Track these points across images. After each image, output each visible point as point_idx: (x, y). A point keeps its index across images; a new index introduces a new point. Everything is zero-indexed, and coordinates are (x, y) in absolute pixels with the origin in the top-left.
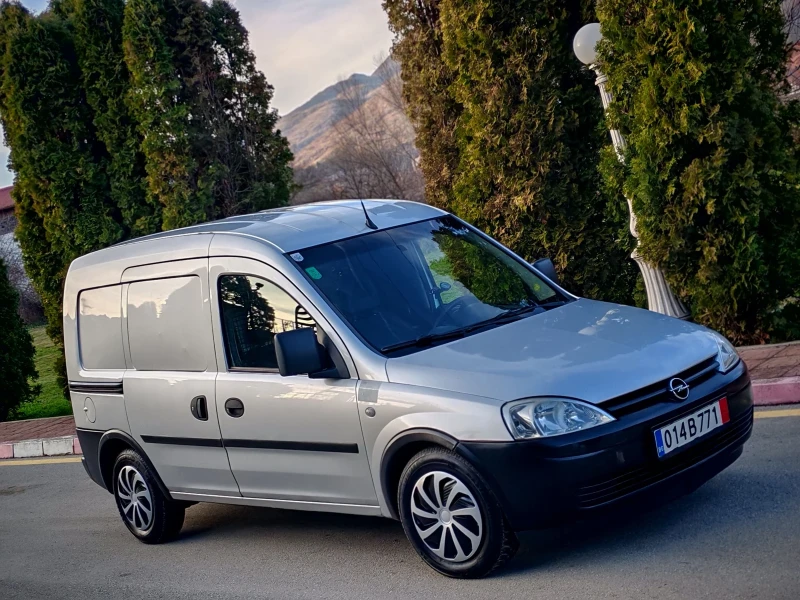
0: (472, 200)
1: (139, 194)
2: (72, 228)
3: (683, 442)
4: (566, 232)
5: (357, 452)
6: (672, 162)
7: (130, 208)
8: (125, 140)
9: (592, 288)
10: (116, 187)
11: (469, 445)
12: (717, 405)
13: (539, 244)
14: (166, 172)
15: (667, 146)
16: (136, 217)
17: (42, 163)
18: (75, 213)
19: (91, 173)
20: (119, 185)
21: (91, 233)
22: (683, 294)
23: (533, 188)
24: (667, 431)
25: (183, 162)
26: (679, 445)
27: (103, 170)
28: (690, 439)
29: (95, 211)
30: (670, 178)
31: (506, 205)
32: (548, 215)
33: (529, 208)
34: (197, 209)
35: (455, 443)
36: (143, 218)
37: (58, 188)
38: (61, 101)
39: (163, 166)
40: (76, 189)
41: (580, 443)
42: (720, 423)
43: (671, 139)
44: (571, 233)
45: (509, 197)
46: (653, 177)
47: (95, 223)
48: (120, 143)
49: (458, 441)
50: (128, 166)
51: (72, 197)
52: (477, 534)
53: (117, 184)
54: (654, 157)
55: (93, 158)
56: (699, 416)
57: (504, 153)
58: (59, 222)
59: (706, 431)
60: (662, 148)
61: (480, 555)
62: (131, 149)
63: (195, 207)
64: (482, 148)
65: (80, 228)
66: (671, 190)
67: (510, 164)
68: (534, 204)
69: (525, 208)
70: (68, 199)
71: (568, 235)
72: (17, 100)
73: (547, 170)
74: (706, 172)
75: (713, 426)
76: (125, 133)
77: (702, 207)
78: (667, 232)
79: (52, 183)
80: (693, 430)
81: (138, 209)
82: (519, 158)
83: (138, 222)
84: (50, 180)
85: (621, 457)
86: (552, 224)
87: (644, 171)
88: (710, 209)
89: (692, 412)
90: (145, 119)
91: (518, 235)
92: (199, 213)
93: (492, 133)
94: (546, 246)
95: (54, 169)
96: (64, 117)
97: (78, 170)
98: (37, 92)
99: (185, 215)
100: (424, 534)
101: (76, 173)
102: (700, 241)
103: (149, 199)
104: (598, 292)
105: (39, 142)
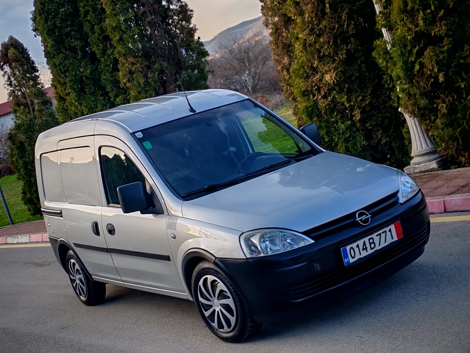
0: (301, 78)
1: (116, 82)
2: (81, 104)
3: (364, 254)
4: (358, 97)
5: (170, 260)
6: (416, 49)
7: (112, 91)
8: (107, 50)
9: (378, 130)
10: (104, 79)
11: (222, 260)
12: (392, 227)
13: (343, 104)
14: (129, 68)
15: (412, 38)
16: (116, 96)
17: (61, 67)
18: (82, 96)
19: (88, 71)
20: (105, 77)
21: (91, 107)
22: (430, 134)
23: (335, 69)
24: (352, 248)
25: (138, 62)
26: (362, 256)
27: (96, 69)
28: (370, 252)
29: (93, 94)
30: (416, 59)
31: (321, 80)
32: (347, 86)
33: (334, 82)
34: (149, 90)
35: (214, 259)
36: (120, 97)
37: (71, 81)
38: (69, 29)
39: (127, 65)
40: (81, 81)
41: (288, 260)
42: (395, 239)
43: (413, 34)
44: (362, 96)
45: (323, 75)
46: (406, 59)
47: (94, 101)
48: (104, 52)
49: (216, 258)
50: (109, 66)
51: (80, 86)
52: (233, 316)
53: (104, 77)
54: (405, 46)
55: (90, 62)
56: (377, 235)
57: (317, 47)
58: (73, 101)
59: (383, 245)
60: (410, 41)
61: (237, 328)
62: (111, 55)
63: (147, 89)
64: (305, 45)
65: (85, 104)
66: (417, 67)
67: (322, 54)
68: (336, 79)
69: (332, 82)
70: (77, 87)
71: (361, 98)
72: (44, 30)
73: (344, 56)
74: (437, 54)
75: (389, 241)
76: (106, 46)
77: (436, 78)
78: (415, 95)
79: (68, 79)
80: (373, 246)
81: (117, 91)
82: (326, 50)
83: (118, 99)
84: (66, 76)
85: (317, 267)
86: (350, 91)
87: (399, 55)
88: (441, 79)
89: (372, 234)
90: (115, 37)
91: (329, 99)
92: (150, 92)
93: (309, 34)
94: (347, 105)
95: (68, 70)
96: (71, 39)
97: (81, 70)
98: (54, 24)
99: (142, 94)
100: (207, 314)
101: (80, 71)
102: (435, 100)
103: (122, 85)
104: (382, 133)
105: (58, 54)
